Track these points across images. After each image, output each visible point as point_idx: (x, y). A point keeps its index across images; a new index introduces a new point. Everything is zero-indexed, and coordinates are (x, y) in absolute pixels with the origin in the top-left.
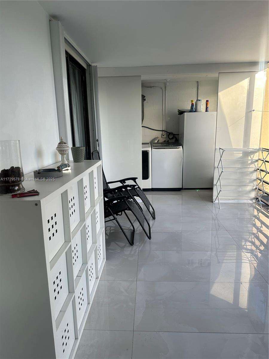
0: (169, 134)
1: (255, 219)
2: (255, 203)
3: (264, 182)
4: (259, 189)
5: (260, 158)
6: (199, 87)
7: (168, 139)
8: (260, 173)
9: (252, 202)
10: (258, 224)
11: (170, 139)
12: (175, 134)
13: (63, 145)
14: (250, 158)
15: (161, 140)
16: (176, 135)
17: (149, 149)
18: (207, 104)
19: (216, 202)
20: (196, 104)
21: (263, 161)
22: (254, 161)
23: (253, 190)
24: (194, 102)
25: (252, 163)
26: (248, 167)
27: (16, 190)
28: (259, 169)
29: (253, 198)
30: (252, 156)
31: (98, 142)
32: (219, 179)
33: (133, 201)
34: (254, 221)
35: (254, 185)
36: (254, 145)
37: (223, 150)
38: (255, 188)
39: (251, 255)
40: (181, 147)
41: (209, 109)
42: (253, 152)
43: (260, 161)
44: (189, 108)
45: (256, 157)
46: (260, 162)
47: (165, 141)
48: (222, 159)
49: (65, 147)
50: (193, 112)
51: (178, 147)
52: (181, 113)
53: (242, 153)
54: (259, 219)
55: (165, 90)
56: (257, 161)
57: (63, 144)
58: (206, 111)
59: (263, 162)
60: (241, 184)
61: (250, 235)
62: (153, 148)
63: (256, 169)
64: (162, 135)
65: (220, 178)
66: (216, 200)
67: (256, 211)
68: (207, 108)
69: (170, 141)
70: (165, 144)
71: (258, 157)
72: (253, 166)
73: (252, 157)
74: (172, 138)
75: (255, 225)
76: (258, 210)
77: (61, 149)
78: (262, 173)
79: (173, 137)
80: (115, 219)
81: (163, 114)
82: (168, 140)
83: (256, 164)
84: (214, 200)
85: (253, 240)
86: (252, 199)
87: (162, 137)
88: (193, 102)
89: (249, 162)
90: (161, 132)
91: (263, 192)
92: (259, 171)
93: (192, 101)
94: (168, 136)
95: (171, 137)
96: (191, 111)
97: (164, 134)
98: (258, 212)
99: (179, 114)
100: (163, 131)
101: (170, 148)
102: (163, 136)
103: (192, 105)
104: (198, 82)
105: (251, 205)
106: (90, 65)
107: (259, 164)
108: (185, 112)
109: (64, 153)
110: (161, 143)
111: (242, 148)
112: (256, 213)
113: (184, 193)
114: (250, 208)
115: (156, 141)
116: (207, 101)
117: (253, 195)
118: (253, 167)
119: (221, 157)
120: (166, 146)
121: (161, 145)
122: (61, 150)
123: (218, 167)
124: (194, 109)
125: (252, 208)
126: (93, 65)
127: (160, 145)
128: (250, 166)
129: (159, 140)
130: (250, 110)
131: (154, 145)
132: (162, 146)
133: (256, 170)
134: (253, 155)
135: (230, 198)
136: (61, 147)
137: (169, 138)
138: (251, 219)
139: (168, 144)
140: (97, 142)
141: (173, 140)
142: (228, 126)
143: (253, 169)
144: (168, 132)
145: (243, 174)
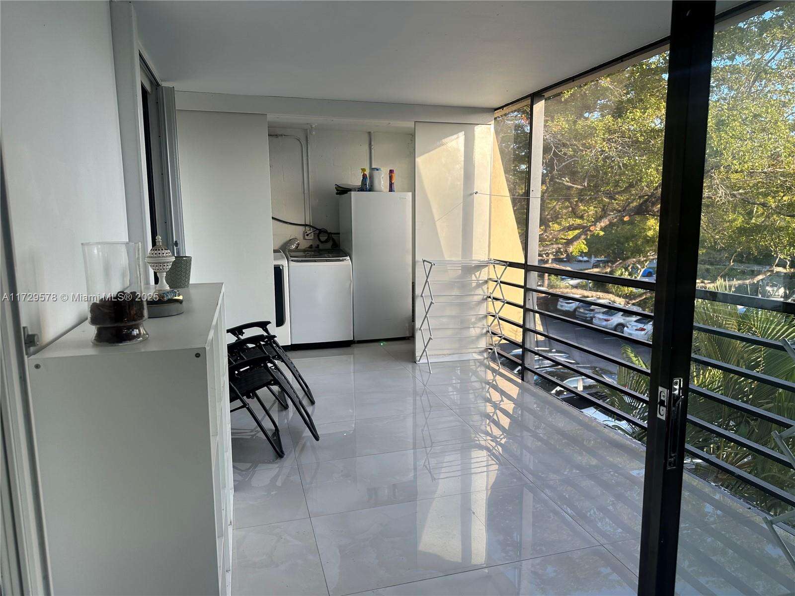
0: (319, 232)
1: (489, 388)
2: (487, 358)
3: (500, 318)
4: (493, 333)
5: (491, 277)
6: (373, 143)
7: (318, 242)
8: (493, 302)
9: (483, 358)
10: (496, 396)
11: (322, 242)
12: (331, 233)
13: (163, 252)
14: (474, 278)
15: (304, 245)
16: (333, 234)
17: (284, 263)
18: (391, 178)
19: (421, 362)
20: (371, 177)
21: (496, 281)
22: (481, 282)
23: (482, 335)
24: (367, 173)
25: (479, 286)
26: (473, 293)
27: (135, 336)
28: (490, 297)
29: (483, 349)
30: (477, 274)
31: (177, 246)
32: (426, 316)
33: (273, 368)
34: (488, 392)
35: (484, 325)
36: (479, 254)
37: (431, 263)
38: (485, 331)
39: (489, 455)
40: (348, 258)
41: (395, 187)
42: (480, 267)
43: (491, 282)
44: (358, 182)
45: (484, 275)
46: (492, 285)
47: (311, 247)
48: (428, 280)
49: (167, 257)
50: (366, 191)
51: (341, 258)
52: (343, 191)
53: (460, 268)
54: (496, 388)
55: (307, 145)
56: (486, 282)
57: (162, 250)
58: (391, 190)
59: (496, 283)
60: (464, 325)
61: (482, 420)
62: (292, 261)
63: (485, 297)
64: (305, 234)
65: (428, 315)
66: (421, 357)
67: (489, 372)
68: (391, 185)
69: (321, 247)
70: (313, 253)
71: (487, 275)
72: (480, 291)
73: (478, 276)
74: (326, 241)
75: (489, 400)
76: (494, 371)
77: (160, 261)
78: (496, 302)
79: (327, 239)
80: (245, 405)
81: (305, 192)
82: (318, 245)
83: (485, 287)
84: (418, 359)
85: (488, 428)
86: (481, 353)
87: (304, 238)
88: (365, 172)
89: (474, 285)
90: (302, 229)
91: (500, 337)
92: (490, 299)
93: (363, 170)
94: (318, 236)
95: (323, 238)
96: (362, 189)
97: (308, 232)
98: (493, 375)
99: (337, 194)
100: (305, 225)
101: (327, 261)
102: (307, 235)
103: (364, 176)
104: (369, 133)
105: (481, 363)
106: (158, 85)
107: (490, 288)
108: (350, 190)
109: (165, 267)
110: (304, 251)
111: (460, 259)
112: (490, 376)
113: (357, 350)
114: (479, 368)
115: (293, 247)
116: (391, 172)
117: (483, 344)
118: (481, 293)
119: (427, 277)
120: (314, 256)
121: (304, 255)
122: (158, 263)
123: (422, 296)
124: (367, 186)
125: (483, 369)
126: (164, 84)
127: (301, 254)
128: (475, 292)
129: (298, 244)
130: (470, 192)
131: (293, 254)
132: (305, 257)
133: (486, 299)
134: (479, 273)
135: (445, 352)
136: (160, 257)
137: (319, 240)
138: (483, 388)
139: (319, 252)
140: (175, 248)
141: (329, 245)
142: (436, 220)
143: (480, 297)
144: (317, 229)
145: (464, 306)
